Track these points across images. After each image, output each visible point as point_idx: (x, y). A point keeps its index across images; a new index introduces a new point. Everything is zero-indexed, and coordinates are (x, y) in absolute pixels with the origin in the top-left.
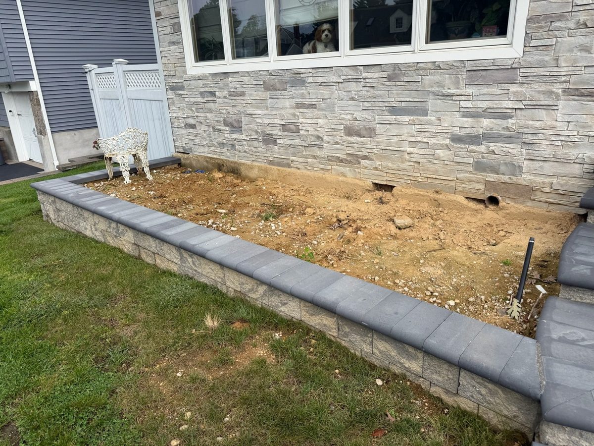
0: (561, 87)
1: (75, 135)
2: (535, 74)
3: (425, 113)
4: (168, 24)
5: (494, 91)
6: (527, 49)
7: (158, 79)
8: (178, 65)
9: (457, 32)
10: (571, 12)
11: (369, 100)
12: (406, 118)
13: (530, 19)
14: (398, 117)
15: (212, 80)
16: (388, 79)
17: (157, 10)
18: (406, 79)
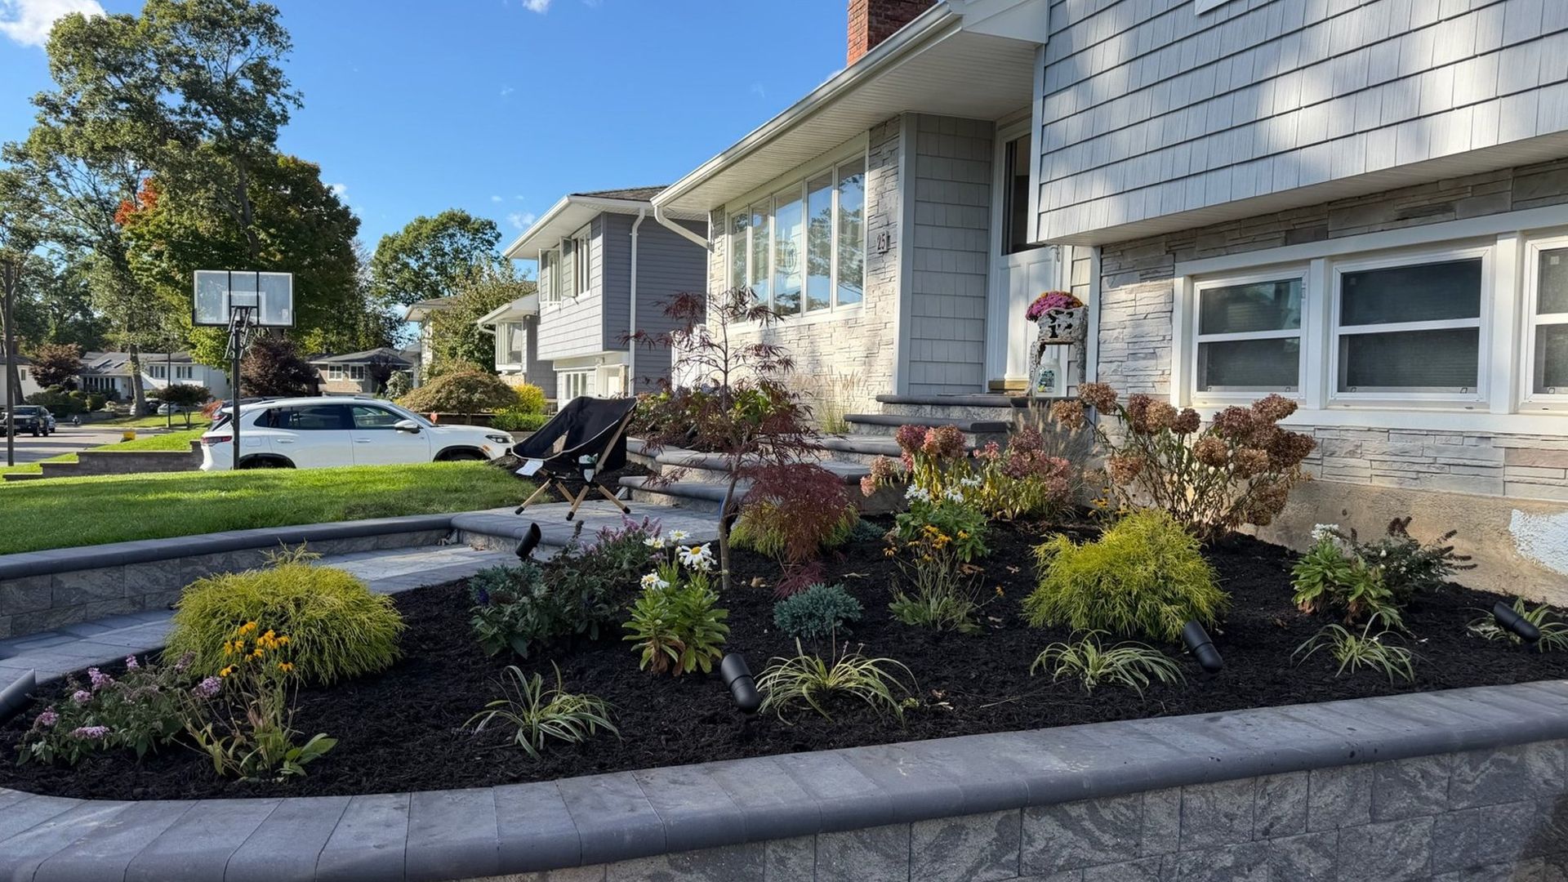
4: (716, 286)
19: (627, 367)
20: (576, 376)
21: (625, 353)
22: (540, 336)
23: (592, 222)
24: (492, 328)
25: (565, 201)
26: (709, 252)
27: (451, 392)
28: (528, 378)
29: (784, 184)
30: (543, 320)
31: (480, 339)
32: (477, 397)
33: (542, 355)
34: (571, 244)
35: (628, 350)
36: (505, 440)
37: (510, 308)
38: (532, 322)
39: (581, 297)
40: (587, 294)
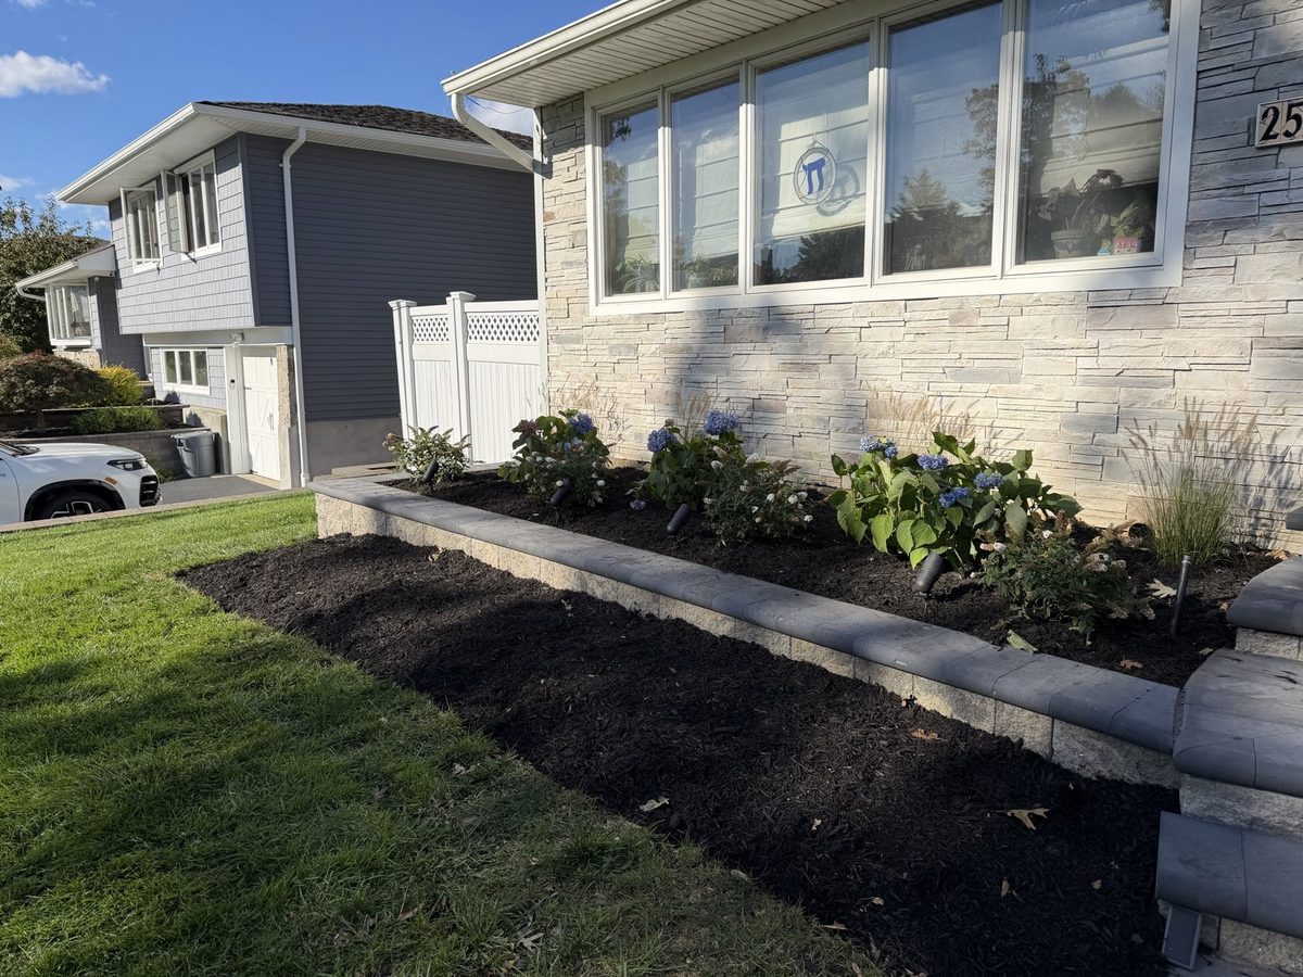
0: (1250, 334)
1: (346, 427)
2: (1203, 313)
3: (1015, 377)
4: (564, 233)
5: (1137, 342)
6: (1187, 273)
7: (535, 327)
8: (576, 300)
9: (1070, 246)
10: (1258, 215)
11: (914, 356)
12: (982, 387)
13: (1191, 225)
14: (967, 385)
15: (634, 326)
16: (950, 322)
17: (547, 210)
18: (981, 321)
19: (290, 347)
20: (184, 356)
21: (285, 329)
22: (121, 303)
23: (217, 148)
24: (41, 292)
25: (189, 110)
26: (538, 178)
27: (13, 385)
28: (107, 354)
29: (774, 46)
30: (124, 283)
31: (17, 306)
32: (53, 390)
33: (127, 327)
34: (179, 180)
35: (290, 324)
36: (137, 466)
37: (76, 268)
38: (106, 288)
39: (199, 252)
40: (211, 249)
